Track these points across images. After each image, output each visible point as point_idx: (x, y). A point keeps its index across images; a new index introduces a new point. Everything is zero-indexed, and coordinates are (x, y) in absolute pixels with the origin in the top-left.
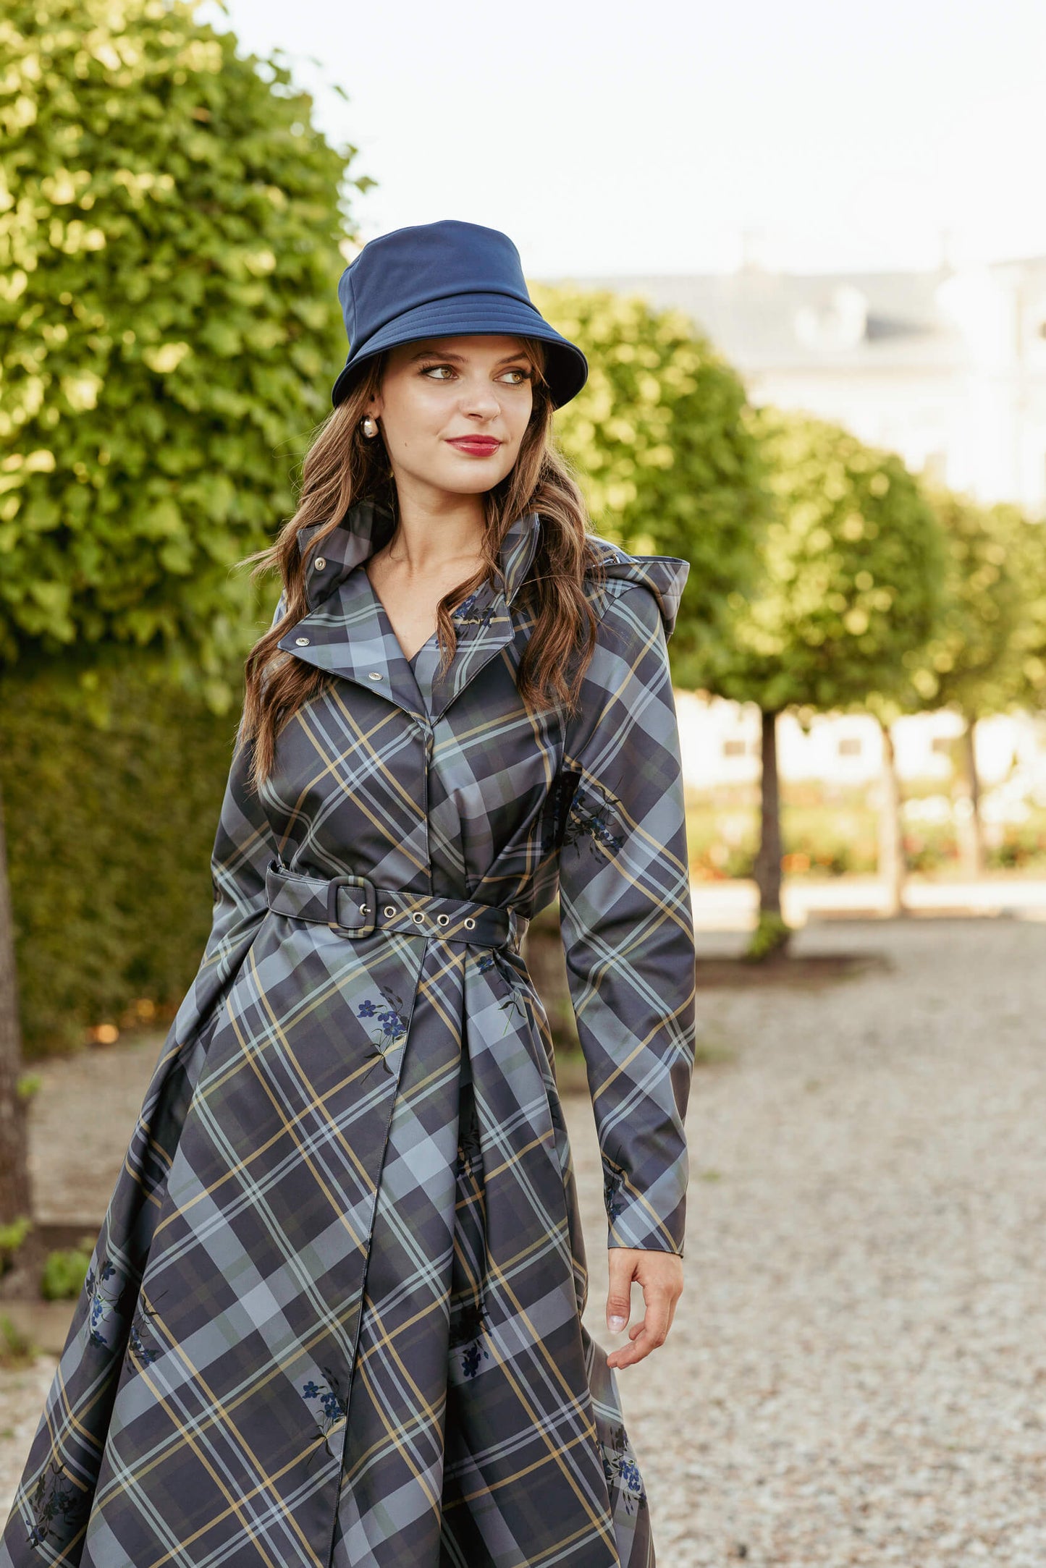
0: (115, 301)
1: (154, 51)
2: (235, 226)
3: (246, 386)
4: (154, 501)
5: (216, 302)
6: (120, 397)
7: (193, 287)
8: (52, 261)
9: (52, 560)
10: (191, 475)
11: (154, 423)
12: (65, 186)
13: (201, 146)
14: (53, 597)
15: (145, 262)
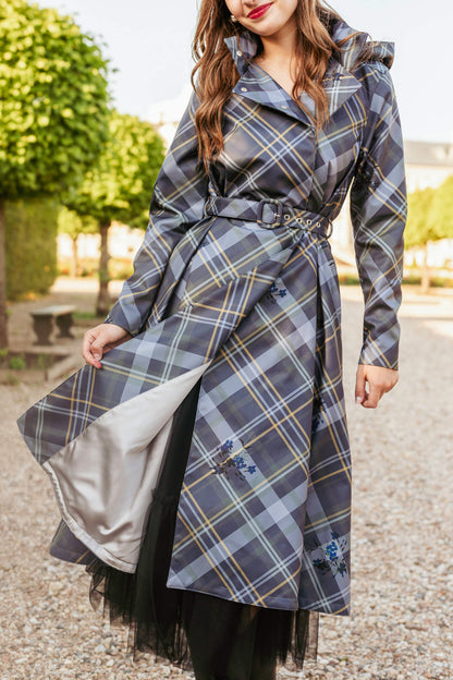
0: (52, 96)
1: (62, 28)
2: (84, 78)
3: (85, 123)
4: (59, 153)
5: (78, 99)
6: (53, 123)
7: (73, 94)
8: (37, 84)
9: (31, 167)
10: (70, 146)
11: (61, 131)
12: (41, 63)
13: (76, 56)
14: (32, 176)
15: (59, 86)
